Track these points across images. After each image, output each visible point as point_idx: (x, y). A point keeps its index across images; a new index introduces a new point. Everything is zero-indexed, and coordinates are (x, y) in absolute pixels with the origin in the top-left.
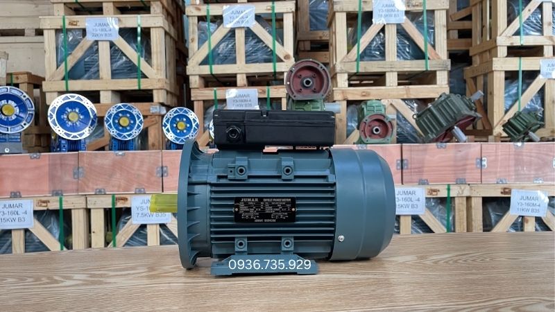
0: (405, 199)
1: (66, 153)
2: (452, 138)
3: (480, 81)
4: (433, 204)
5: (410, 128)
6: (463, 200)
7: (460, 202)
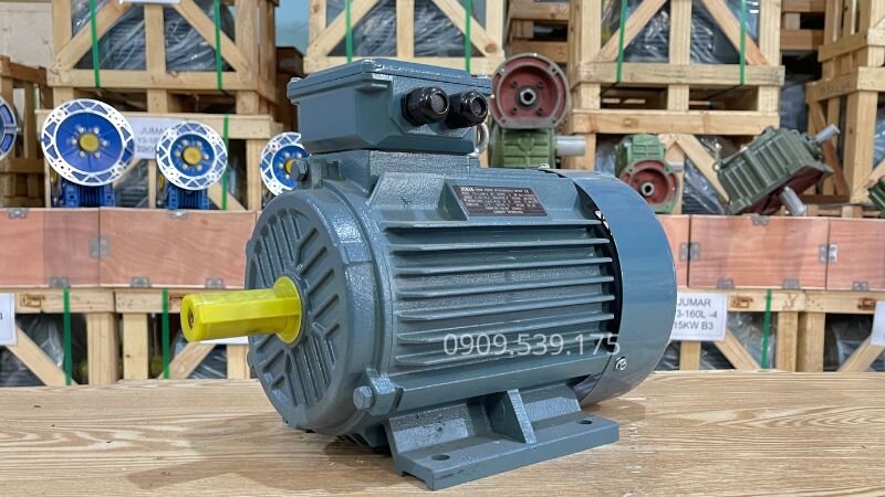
0: (693, 314)
1: (77, 209)
2: (779, 208)
3: (834, 107)
4: (740, 323)
5: (706, 188)
6: (792, 318)
7: (788, 321)
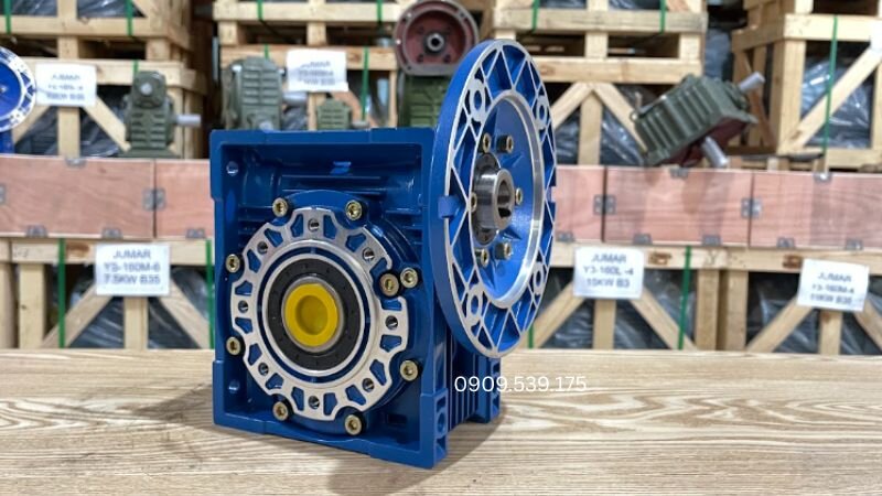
0: (608, 270)
2: (700, 159)
3: (760, 56)
4: (658, 280)
5: (625, 138)
6: (712, 276)
7: (708, 279)
